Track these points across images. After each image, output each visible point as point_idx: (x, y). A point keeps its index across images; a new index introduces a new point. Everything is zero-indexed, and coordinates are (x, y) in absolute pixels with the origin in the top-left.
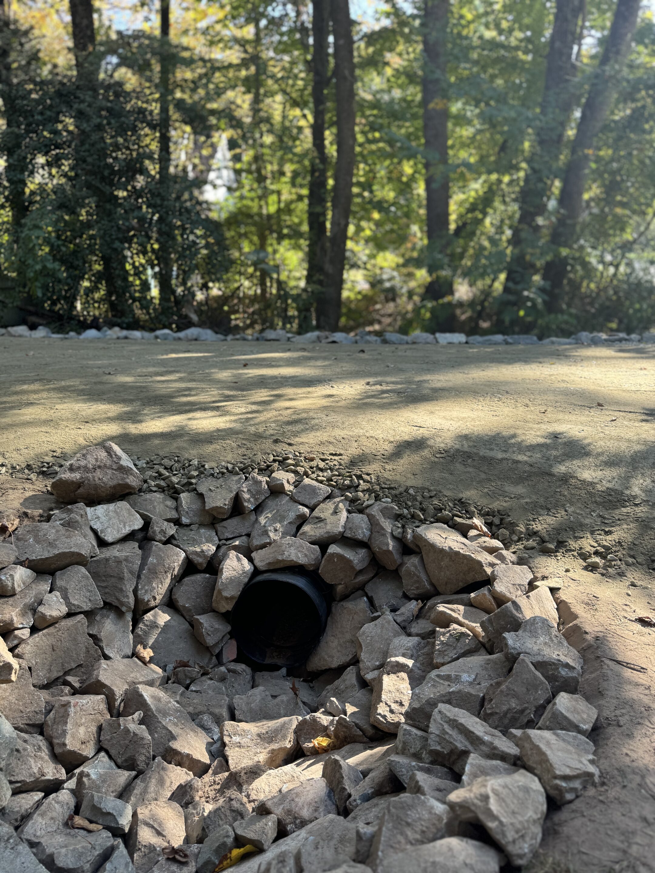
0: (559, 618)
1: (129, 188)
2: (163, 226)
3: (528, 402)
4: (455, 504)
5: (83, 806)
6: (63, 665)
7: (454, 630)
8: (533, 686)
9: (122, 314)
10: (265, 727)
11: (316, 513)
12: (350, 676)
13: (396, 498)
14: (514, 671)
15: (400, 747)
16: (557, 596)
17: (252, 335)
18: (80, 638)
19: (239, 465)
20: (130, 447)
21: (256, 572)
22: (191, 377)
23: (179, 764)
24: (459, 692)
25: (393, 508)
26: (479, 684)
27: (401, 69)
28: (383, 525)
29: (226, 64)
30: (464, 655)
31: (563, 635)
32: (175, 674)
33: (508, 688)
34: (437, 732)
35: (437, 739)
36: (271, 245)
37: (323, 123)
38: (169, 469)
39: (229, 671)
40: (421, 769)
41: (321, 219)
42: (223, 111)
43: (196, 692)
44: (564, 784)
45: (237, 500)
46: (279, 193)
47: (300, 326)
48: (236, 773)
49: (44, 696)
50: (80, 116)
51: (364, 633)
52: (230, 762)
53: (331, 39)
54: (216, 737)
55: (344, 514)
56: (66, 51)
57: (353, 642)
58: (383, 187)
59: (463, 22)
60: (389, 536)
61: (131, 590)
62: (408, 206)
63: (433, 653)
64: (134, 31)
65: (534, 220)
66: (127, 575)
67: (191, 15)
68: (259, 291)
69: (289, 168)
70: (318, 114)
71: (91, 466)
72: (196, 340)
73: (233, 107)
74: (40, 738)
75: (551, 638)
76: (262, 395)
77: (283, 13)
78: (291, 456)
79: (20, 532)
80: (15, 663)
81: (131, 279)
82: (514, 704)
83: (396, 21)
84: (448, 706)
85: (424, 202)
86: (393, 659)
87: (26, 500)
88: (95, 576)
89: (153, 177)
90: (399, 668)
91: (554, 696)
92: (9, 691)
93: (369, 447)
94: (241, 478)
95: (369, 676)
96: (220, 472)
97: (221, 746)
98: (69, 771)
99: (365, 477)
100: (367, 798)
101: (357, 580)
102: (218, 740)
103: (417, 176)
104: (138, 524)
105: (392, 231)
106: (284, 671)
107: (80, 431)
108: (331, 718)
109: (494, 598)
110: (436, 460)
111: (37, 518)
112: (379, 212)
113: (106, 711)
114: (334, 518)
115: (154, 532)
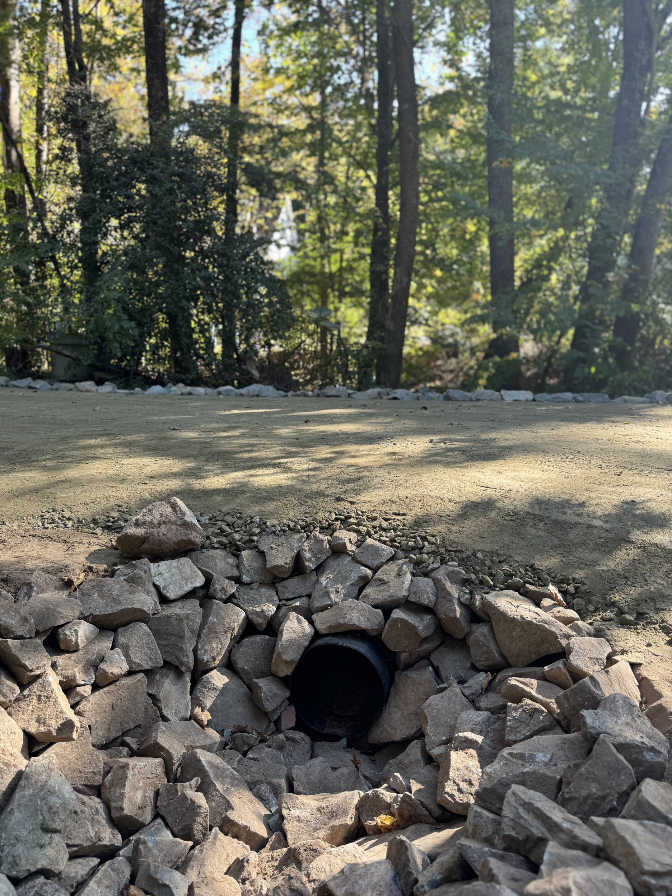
0: (642, 697)
1: (197, 249)
2: (229, 285)
3: (602, 463)
4: (526, 570)
5: (139, 876)
6: (122, 725)
7: (527, 705)
8: (617, 769)
9: (186, 370)
10: (325, 801)
11: (379, 575)
12: (414, 749)
13: (463, 562)
14: (594, 753)
15: (470, 829)
16: (638, 672)
17: (312, 391)
18: (139, 698)
19: (301, 523)
20: (194, 503)
21: (317, 635)
22: (254, 432)
23: (236, 836)
24: (534, 773)
25: (460, 572)
26: (555, 765)
27: (465, 130)
28: (449, 589)
29: (293, 130)
30: (539, 732)
31: (647, 715)
32: (233, 740)
33: (588, 772)
34: (511, 816)
35: (512, 823)
36: (333, 303)
37: (387, 182)
38: (231, 525)
39: (288, 738)
40: (494, 855)
41: (384, 277)
42: (289, 173)
43: (254, 759)
44: (653, 881)
45: (298, 559)
46: (342, 252)
47: (360, 382)
48: (295, 850)
49: (102, 756)
50: (151, 181)
51: (430, 705)
52: (289, 837)
53: (396, 104)
54: (273, 810)
55: (409, 577)
56: (140, 121)
57: (417, 714)
58: (446, 244)
59: (527, 83)
60: (455, 602)
61: (191, 649)
62: (471, 263)
63: (504, 729)
64: (206, 101)
65: (603, 276)
66: (187, 634)
67: (259, 85)
68: (319, 348)
69: (351, 228)
70: (381, 176)
71: (156, 522)
72: (257, 396)
73: (298, 169)
74: (98, 800)
75: (633, 718)
76: (325, 452)
77: (349, 80)
78: (353, 515)
79: (85, 587)
80: (76, 720)
81: (195, 336)
82: (594, 789)
83: (459, 84)
84: (522, 788)
85: (488, 259)
86: (461, 734)
87: (91, 554)
88: (157, 633)
89: (220, 238)
90: (468, 744)
91: (639, 782)
92: (69, 749)
93: (433, 507)
94: (302, 537)
95: (436, 751)
96: (282, 530)
97: (279, 819)
98: (125, 837)
99: (429, 538)
100: (435, 885)
101: (422, 649)
102: (275, 812)
103: (480, 233)
104: (200, 581)
105: (454, 288)
106: (344, 741)
107: (145, 486)
108: (395, 794)
109: (570, 672)
110: (505, 522)
111: (102, 573)
112: (442, 270)
113: (163, 776)
114: (398, 580)
115: (215, 590)
